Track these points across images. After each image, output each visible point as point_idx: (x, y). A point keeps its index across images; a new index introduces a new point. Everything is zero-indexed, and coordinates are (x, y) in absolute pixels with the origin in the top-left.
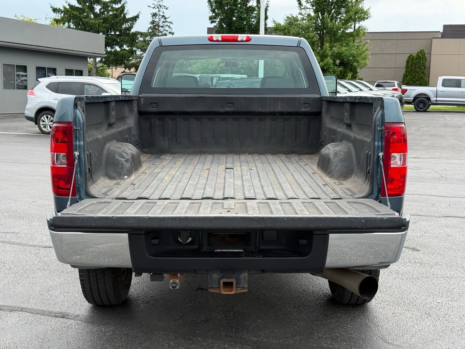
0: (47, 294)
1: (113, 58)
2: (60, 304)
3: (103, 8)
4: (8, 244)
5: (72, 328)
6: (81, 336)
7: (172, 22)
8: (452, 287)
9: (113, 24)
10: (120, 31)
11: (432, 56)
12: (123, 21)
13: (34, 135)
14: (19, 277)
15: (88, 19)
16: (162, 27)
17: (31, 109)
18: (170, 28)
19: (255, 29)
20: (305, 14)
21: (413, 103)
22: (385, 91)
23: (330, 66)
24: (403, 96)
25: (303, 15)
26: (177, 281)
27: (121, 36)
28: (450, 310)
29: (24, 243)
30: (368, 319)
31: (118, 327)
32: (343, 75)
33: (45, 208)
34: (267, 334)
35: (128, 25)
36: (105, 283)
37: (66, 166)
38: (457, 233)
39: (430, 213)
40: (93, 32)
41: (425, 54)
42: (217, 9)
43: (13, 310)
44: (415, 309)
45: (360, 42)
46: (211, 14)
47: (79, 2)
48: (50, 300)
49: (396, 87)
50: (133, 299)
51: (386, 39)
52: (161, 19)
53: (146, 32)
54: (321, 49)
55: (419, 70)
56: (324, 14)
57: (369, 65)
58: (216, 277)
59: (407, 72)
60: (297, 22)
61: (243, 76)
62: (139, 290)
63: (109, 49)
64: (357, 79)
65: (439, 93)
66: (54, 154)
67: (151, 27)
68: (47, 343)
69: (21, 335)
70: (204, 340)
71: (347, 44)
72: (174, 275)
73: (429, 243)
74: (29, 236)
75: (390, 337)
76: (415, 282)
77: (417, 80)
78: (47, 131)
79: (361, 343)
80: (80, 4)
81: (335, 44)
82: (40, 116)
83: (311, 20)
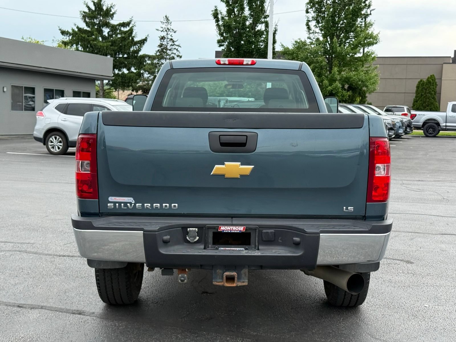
0: (64, 295)
1: (121, 80)
2: (76, 303)
3: (112, 31)
4: (25, 253)
5: (88, 323)
6: (97, 329)
7: (180, 45)
8: (440, 294)
9: (121, 46)
10: (128, 54)
11: (443, 81)
12: (131, 44)
13: (41, 156)
14: (37, 281)
15: (96, 41)
16: (170, 50)
17: (39, 130)
18: (178, 51)
19: (263, 53)
20: (314, 38)
21: (422, 128)
22: (394, 116)
23: (339, 90)
24: (412, 121)
25: (312, 39)
26: (185, 275)
27: (129, 59)
28: (435, 313)
29: (39, 252)
30: (359, 319)
31: (130, 322)
32: (352, 99)
33: (58, 222)
34: (266, 330)
35: (136, 48)
36: (119, 282)
37: (89, 172)
38: (452, 248)
39: (427, 231)
40: (101, 55)
41: (435, 79)
42: (225, 33)
43: (34, 308)
44: (403, 312)
45: (369, 67)
46: (219, 37)
47: (87, 24)
48: (67, 300)
49: (406, 112)
50: (143, 300)
51: (397, 63)
52: (169, 42)
53: (154, 54)
54: (329, 73)
55: (430, 95)
56: (333, 38)
57: (378, 90)
58: (220, 272)
59: (418, 97)
60: (306, 46)
61: (250, 99)
62: (148, 293)
63: (117, 71)
64: (366, 103)
65: (448, 118)
66: (79, 162)
67: (159, 50)
68: (66, 335)
69: (42, 327)
70: (208, 334)
71: (356, 68)
72: (183, 270)
73: (423, 257)
74: (44, 246)
75: (378, 334)
76: (406, 290)
77: (427, 105)
78: (56, 151)
79: (351, 338)
80: (89, 27)
81: (344, 68)
82: (48, 136)
83: (319, 44)
